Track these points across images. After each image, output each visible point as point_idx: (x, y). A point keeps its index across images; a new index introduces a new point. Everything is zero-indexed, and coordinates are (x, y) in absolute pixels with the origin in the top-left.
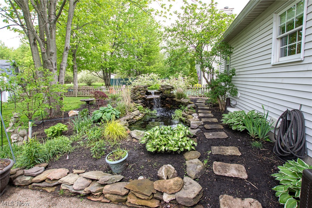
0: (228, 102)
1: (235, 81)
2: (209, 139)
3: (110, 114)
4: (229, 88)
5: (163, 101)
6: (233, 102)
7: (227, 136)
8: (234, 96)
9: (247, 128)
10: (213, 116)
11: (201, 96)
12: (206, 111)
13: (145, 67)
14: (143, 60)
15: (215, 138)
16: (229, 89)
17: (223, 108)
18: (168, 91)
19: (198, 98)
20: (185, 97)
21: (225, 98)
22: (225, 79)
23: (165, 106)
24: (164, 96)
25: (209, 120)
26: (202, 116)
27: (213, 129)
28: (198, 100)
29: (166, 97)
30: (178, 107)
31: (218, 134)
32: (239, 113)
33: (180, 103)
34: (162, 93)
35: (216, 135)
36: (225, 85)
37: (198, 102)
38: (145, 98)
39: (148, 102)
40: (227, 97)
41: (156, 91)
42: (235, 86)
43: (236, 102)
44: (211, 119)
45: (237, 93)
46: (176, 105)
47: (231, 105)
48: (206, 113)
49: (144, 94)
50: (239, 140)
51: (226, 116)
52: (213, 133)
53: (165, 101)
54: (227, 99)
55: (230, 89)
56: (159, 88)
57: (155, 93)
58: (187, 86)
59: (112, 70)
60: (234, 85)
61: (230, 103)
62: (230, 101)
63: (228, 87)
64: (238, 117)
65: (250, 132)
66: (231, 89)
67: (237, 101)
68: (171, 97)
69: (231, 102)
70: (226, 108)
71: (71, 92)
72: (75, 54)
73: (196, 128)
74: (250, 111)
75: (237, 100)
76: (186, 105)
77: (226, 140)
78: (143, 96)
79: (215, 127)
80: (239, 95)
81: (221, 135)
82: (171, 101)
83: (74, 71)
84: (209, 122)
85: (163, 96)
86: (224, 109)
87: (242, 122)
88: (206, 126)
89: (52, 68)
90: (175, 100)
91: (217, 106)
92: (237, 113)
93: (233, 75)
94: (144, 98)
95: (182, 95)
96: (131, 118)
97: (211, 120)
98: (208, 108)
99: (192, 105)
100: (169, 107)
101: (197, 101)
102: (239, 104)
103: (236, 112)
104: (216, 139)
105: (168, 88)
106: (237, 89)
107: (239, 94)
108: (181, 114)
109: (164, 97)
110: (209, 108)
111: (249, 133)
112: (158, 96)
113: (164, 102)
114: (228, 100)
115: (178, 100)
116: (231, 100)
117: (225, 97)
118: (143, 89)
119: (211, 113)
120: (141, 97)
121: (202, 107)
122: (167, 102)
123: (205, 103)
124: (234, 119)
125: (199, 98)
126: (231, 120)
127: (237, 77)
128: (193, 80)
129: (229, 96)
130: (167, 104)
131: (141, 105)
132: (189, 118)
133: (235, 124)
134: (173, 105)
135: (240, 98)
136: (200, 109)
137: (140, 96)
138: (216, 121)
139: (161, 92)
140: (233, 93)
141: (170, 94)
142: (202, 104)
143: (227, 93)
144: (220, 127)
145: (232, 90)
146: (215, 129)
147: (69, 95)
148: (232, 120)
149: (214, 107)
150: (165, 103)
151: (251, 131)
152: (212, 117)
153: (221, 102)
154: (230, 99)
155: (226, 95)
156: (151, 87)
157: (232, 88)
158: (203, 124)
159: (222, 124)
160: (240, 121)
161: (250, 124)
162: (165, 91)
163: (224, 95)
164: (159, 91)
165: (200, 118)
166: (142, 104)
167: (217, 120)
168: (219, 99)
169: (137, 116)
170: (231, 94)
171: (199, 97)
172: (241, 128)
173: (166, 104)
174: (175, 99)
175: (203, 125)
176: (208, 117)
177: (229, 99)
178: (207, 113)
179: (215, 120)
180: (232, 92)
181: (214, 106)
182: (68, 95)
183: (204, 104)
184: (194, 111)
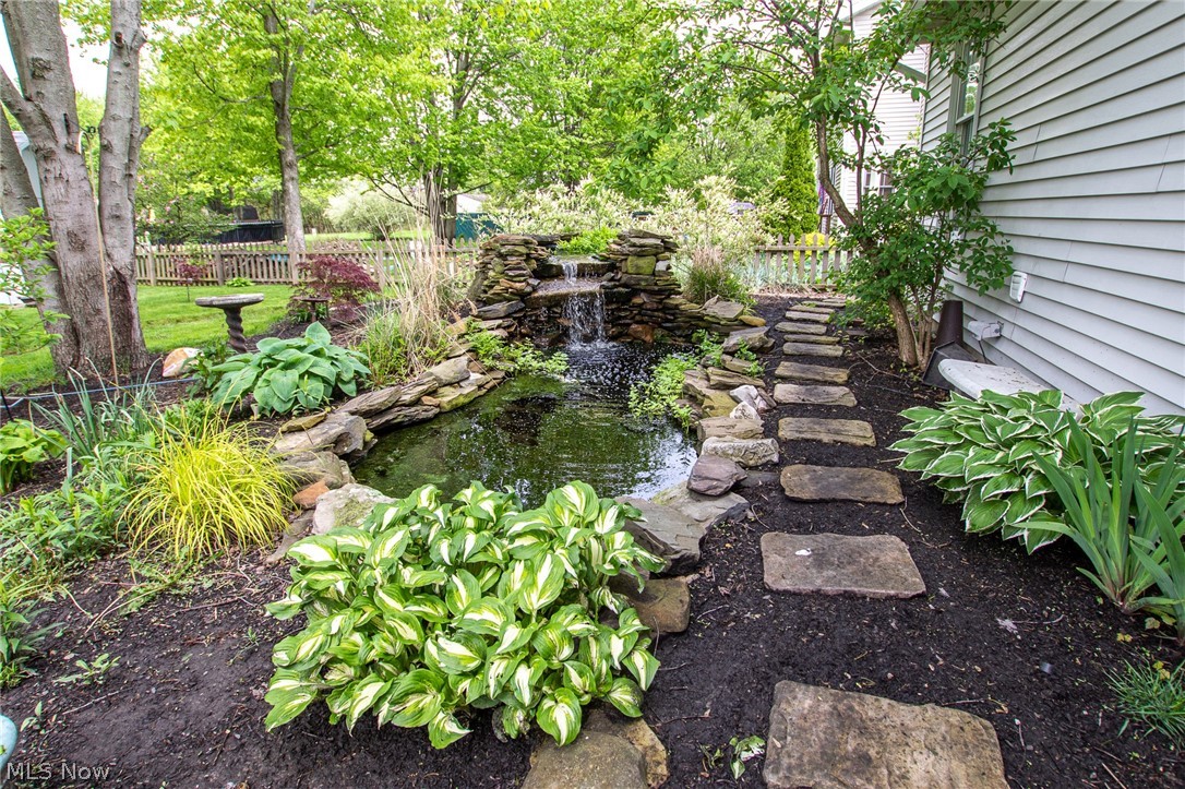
0: (950, 327)
1: (1001, 206)
2: (786, 592)
3: (294, 374)
4: (964, 245)
5: (619, 309)
6: (983, 325)
7: (918, 579)
8: (991, 292)
9: (1077, 538)
10: (851, 401)
11: (823, 290)
12: (820, 368)
13: (595, 163)
14: (585, 130)
15: (829, 589)
16: (961, 252)
17: (919, 353)
18: (644, 263)
19: (806, 295)
20: (729, 293)
21: (933, 301)
22: (945, 184)
23: (628, 335)
24: (625, 285)
25: (823, 432)
26: (792, 399)
27: (834, 500)
28: (799, 307)
29: (635, 292)
30: (688, 338)
31: (851, 557)
32: (1024, 412)
33: (698, 321)
34: (617, 268)
35: (840, 565)
36: (943, 226)
37: (791, 320)
38: (530, 294)
39: (543, 313)
40: (945, 297)
41: (589, 260)
42: (1002, 234)
43: (997, 326)
44: (835, 424)
45: (1011, 272)
46: (679, 328)
47: (967, 339)
48: (816, 382)
49: (523, 275)
50: (1008, 624)
51: (925, 423)
52: (824, 539)
53: (625, 310)
54: (947, 304)
55: (968, 253)
56: (603, 247)
57: (582, 272)
58: (756, 241)
59: (458, 176)
60: (993, 228)
61: (960, 330)
62: (960, 316)
63: (955, 236)
64: (1017, 439)
65: (1098, 562)
66: (975, 251)
67: (1001, 323)
68: (656, 288)
69: (971, 326)
70: (934, 360)
71: (280, 263)
72: (284, 105)
73: (719, 491)
74: (1106, 401)
75: (1005, 314)
76: (722, 329)
77: (909, 615)
78: (518, 285)
79: (844, 487)
80: (1021, 285)
81: (876, 571)
82: (657, 310)
83: (286, 176)
84: (820, 441)
85: (616, 286)
86: (923, 361)
87: (1043, 479)
88: (795, 474)
89: (51, 145)
90: (677, 306)
91: (890, 340)
92: (1005, 411)
93: (997, 164)
94: (522, 295)
95: (714, 281)
96: (404, 398)
97: (837, 432)
98: (837, 351)
99: (750, 336)
100: (648, 338)
101: (788, 314)
102: (1017, 337)
103: (1002, 398)
104: (833, 598)
105: (642, 246)
106: (1011, 251)
107: (1023, 282)
108: (680, 386)
109: (621, 289)
110: (840, 353)
111: (1094, 571)
112: (591, 286)
113: (623, 314)
114: (952, 312)
115: (694, 308)
116: (967, 310)
117: (933, 292)
118: (517, 248)
119: (847, 384)
120: (507, 289)
121: (803, 348)
122: (639, 314)
123: (826, 324)
124: (985, 457)
125: (813, 295)
126: (956, 453)
127: (1019, 176)
128: (786, 212)
129: (957, 291)
130: (637, 322)
131: (499, 327)
132: (712, 408)
133: (987, 492)
134: (665, 328)
135: (1029, 305)
136: (789, 357)
137: (504, 283)
138: (860, 442)
139: (613, 267)
140: (982, 274)
141: (654, 274)
142: (813, 328)
143: (947, 273)
144: (883, 491)
145: (978, 260)
146: (846, 501)
147: (269, 277)
148: (972, 462)
149: (869, 347)
150: (625, 317)
151: (1107, 554)
152: (844, 413)
153: (907, 321)
154: (965, 305)
155: (942, 284)
156: (574, 241)
157: (982, 244)
158: (775, 458)
159: (895, 472)
160: (1024, 472)
161: (1106, 509)
162: (630, 258)
163: (929, 281)
164: (607, 259)
165: (773, 414)
166: (506, 324)
167: (869, 432)
168: (902, 304)
169: (450, 384)
170: (969, 281)
171: (815, 290)
172: (1031, 527)
173: (629, 325)
174: (677, 300)
175: (776, 465)
176: (821, 405)
177: (959, 305)
178: (825, 383)
179: (859, 432)
180: (978, 269)
181: (873, 341)
182: (265, 275)
183: (823, 329)
184: (753, 367)
